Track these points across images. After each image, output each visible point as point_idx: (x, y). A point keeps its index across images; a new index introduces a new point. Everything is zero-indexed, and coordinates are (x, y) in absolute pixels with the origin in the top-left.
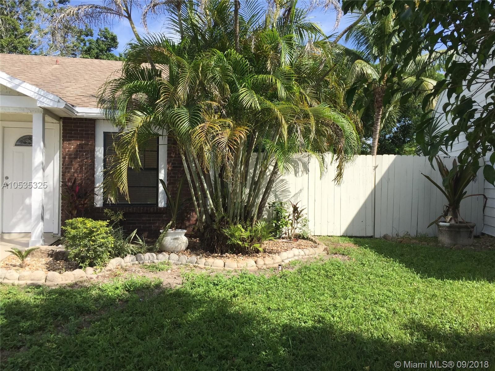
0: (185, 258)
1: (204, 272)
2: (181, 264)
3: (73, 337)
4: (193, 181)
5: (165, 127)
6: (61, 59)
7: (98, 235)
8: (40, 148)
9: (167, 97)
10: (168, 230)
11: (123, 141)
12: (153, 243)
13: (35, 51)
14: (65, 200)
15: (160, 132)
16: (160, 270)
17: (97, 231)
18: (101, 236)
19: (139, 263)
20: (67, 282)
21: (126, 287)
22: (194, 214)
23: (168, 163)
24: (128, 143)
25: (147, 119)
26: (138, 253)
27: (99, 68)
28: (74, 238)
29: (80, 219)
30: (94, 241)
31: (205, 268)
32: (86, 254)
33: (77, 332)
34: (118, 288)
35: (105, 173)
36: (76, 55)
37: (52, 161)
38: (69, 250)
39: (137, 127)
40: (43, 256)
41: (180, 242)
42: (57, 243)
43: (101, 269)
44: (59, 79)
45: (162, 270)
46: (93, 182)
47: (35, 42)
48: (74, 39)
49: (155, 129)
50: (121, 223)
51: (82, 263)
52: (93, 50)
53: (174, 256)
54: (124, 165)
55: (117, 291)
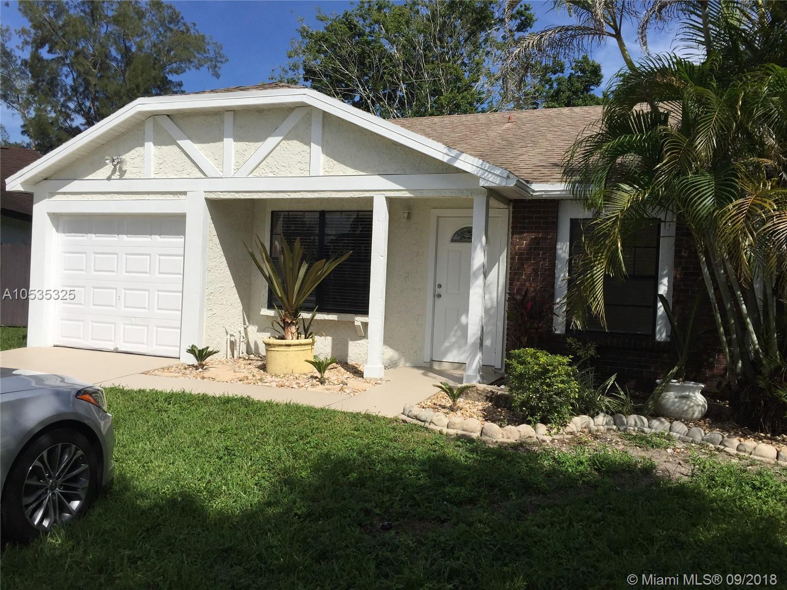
0: (699, 434)
1: (735, 461)
2: (692, 442)
3: (513, 524)
4: (720, 301)
5: (670, 208)
6: (516, 114)
7: (555, 376)
8: (482, 245)
9: (675, 158)
10: (670, 381)
11: (599, 233)
12: (644, 400)
13: (483, 106)
14: (511, 321)
15: (662, 216)
16: (652, 447)
17: (554, 371)
18: (559, 379)
19: (619, 429)
20: (509, 441)
21: (596, 464)
22: (721, 357)
23: (675, 267)
24: (606, 236)
25: (638, 195)
26: (617, 412)
27: (569, 121)
28: (521, 377)
29: (531, 350)
30: (549, 385)
31: (737, 455)
32: (538, 404)
33: (519, 518)
34: (581, 463)
35: (570, 282)
36: (537, 104)
37: (497, 264)
38: (514, 394)
39: (622, 211)
40: (480, 398)
41: (692, 404)
42: (498, 383)
43: (559, 430)
44: (511, 144)
45: (658, 447)
46: (552, 297)
47: (483, 93)
48: (536, 81)
49: (652, 212)
50: (593, 361)
51: (532, 416)
52: (563, 93)
53: (680, 427)
54: (599, 272)
55: (581, 468)
